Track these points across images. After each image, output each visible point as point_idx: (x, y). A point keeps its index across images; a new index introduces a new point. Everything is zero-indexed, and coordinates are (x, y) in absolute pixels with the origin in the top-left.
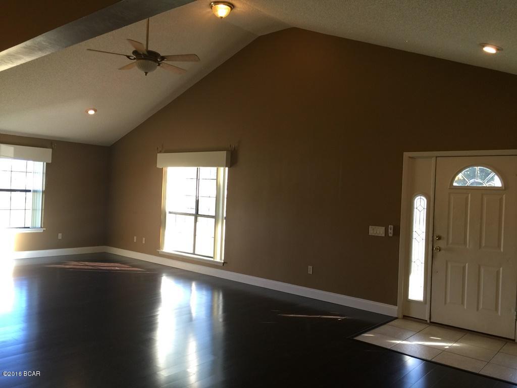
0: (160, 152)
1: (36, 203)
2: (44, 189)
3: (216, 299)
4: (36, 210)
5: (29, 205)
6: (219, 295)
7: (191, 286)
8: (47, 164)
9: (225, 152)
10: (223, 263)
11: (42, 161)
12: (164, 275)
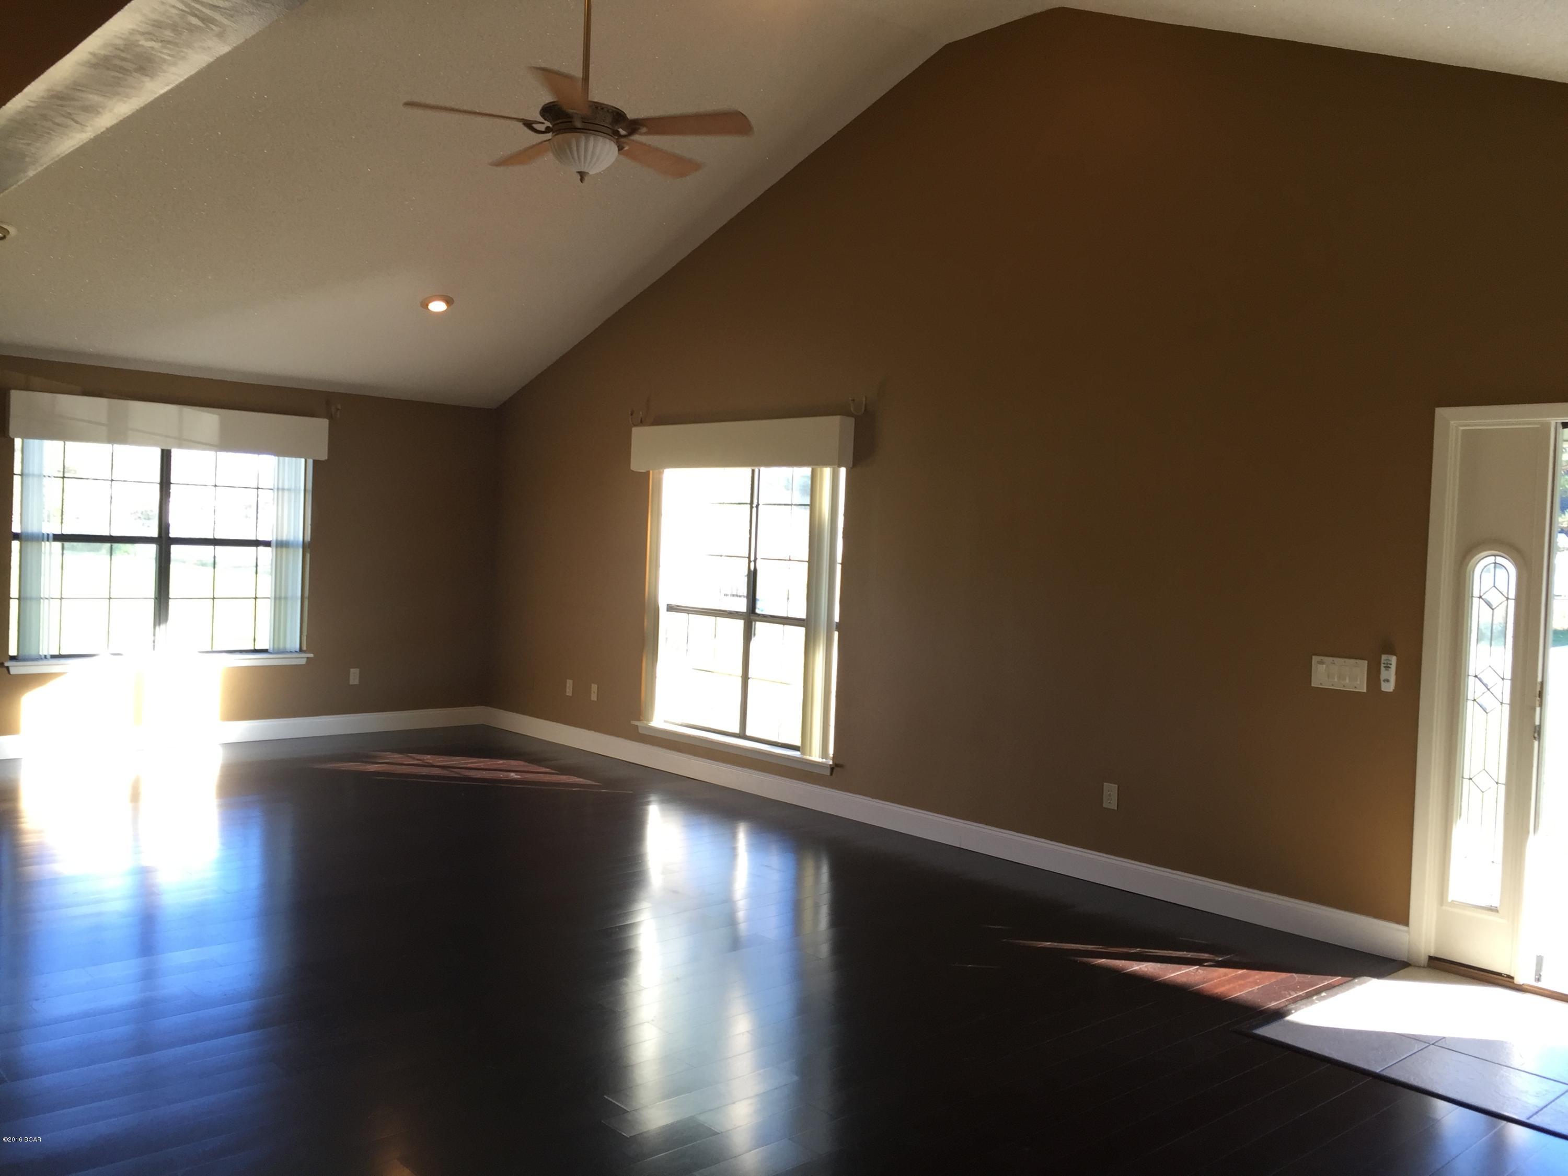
0: (642, 423)
1: (287, 576)
2: (308, 538)
3: (809, 880)
4: (286, 598)
5: (266, 587)
6: (818, 868)
7: (734, 837)
8: (316, 463)
9: (836, 420)
10: (832, 769)
11: (301, 457)
12: (653, 798)
